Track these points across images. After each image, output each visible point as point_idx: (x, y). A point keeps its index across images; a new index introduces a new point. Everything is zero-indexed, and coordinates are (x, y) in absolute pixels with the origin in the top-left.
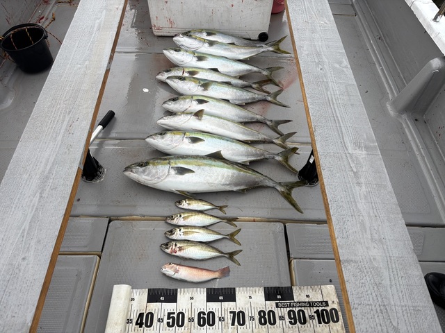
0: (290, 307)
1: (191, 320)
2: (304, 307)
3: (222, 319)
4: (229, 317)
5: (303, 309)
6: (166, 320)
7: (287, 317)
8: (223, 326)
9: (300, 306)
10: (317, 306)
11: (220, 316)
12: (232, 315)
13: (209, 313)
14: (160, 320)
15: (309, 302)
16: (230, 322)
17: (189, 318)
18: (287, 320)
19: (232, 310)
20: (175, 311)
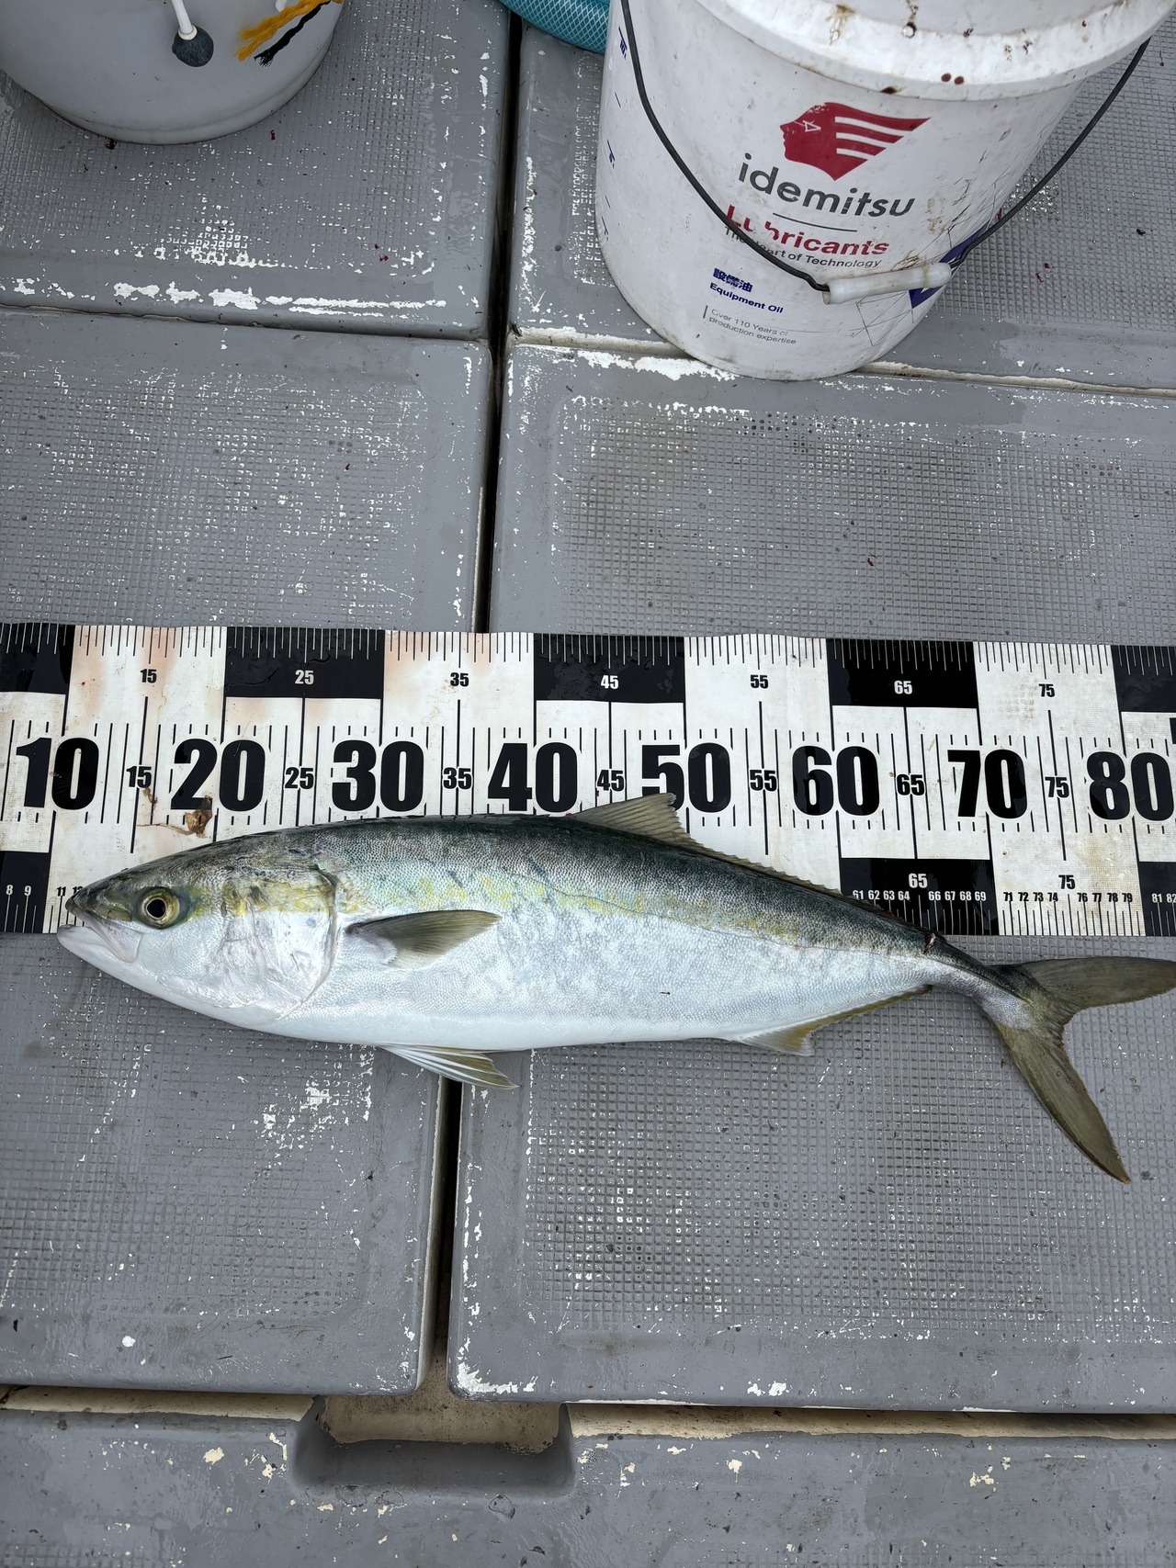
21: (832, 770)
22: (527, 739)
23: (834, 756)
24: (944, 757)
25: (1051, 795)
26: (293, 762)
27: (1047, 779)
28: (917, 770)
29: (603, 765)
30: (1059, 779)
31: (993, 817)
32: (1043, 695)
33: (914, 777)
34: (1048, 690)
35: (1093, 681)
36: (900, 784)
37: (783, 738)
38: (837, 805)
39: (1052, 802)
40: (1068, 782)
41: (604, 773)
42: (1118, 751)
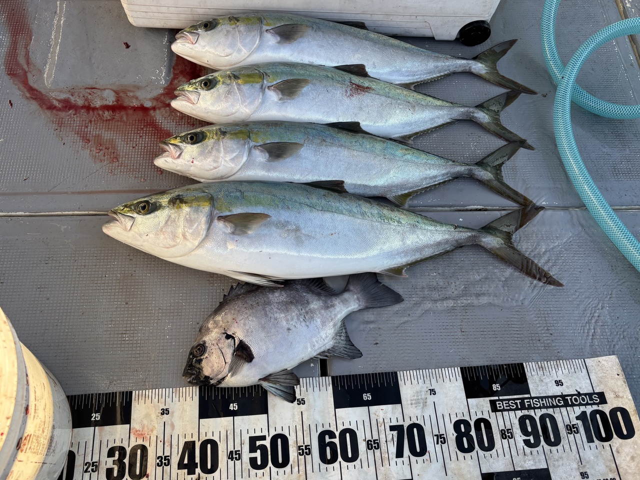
0: (523, 407)
1: (305, 451)
2: (553, 407)
3: (373, 445)
4: (389, 438)
5: (550, 411)
6: (246, 455)
7: (517, 431)
8: (379, 462)
9: (544, 407)
10: (580, 405)
11: (369, 437)
12: (395, 433)
13: (343, 433)
14: (234, 456)
15: (563, 397)
16: (393, 449)
17: (299, 448)
18: (519, 437)
19: (394, 423)
20: (265, 433)
21: (336, 441)
22: (195, 438)
23: (337, 434)
24: (388, 429)
25: (438, 443)
26: (89, 460)
27: (435, 435)
28: (375, 437)
29: (231, 448)
30: (441, 435)
31: (412, 457)
32: (431, 394)
33: (374, 441)
34: (433, 392)
35: (454, 385)
36: (368, 444)
37: (313, 428)
38: (340, 459)
39: (438, 447)
40: (445, 436)
41: (231, 452)
42: (467, 418)
